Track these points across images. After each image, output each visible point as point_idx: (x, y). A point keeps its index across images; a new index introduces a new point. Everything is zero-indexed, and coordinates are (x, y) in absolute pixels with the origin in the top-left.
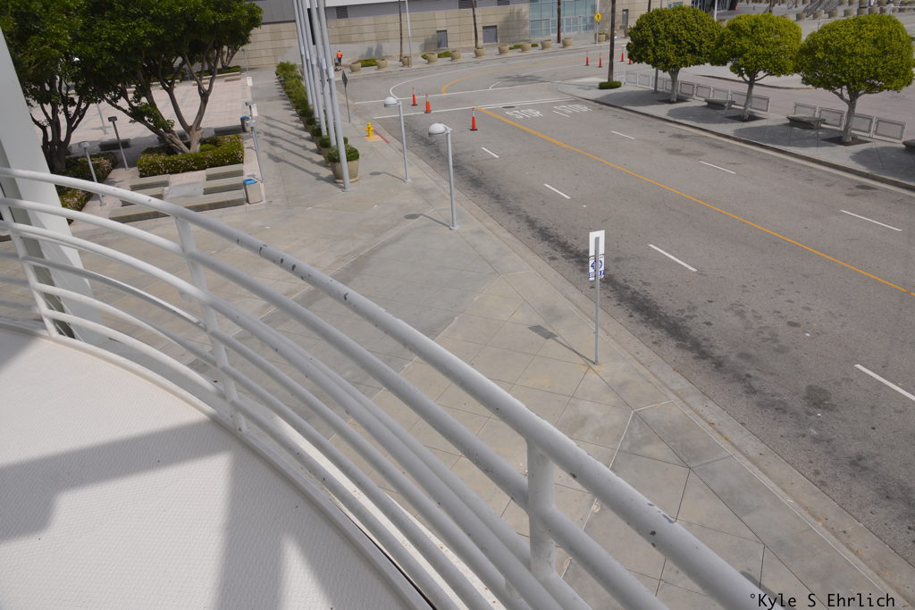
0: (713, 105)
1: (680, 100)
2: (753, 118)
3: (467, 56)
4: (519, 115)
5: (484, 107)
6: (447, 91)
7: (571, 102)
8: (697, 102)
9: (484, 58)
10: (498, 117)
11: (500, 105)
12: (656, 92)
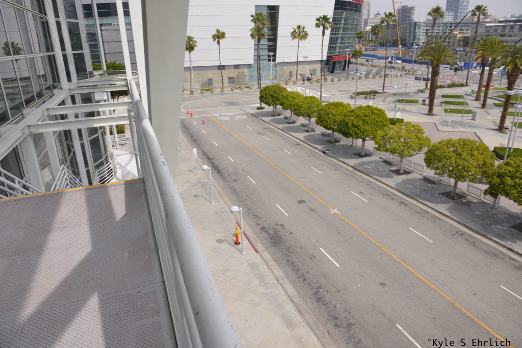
0: (286, 118)
1: (278, 115)
2: (294, 122)
3: (218, 91)
4: (221, 119)
5: (211, 115)
6: (203, 108)
7: (243, 115)
8: (282, 117)
9: (224, 92)
10: (215, 120)
11: (217, 115)
12: (273, 112)
